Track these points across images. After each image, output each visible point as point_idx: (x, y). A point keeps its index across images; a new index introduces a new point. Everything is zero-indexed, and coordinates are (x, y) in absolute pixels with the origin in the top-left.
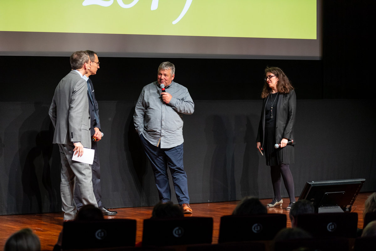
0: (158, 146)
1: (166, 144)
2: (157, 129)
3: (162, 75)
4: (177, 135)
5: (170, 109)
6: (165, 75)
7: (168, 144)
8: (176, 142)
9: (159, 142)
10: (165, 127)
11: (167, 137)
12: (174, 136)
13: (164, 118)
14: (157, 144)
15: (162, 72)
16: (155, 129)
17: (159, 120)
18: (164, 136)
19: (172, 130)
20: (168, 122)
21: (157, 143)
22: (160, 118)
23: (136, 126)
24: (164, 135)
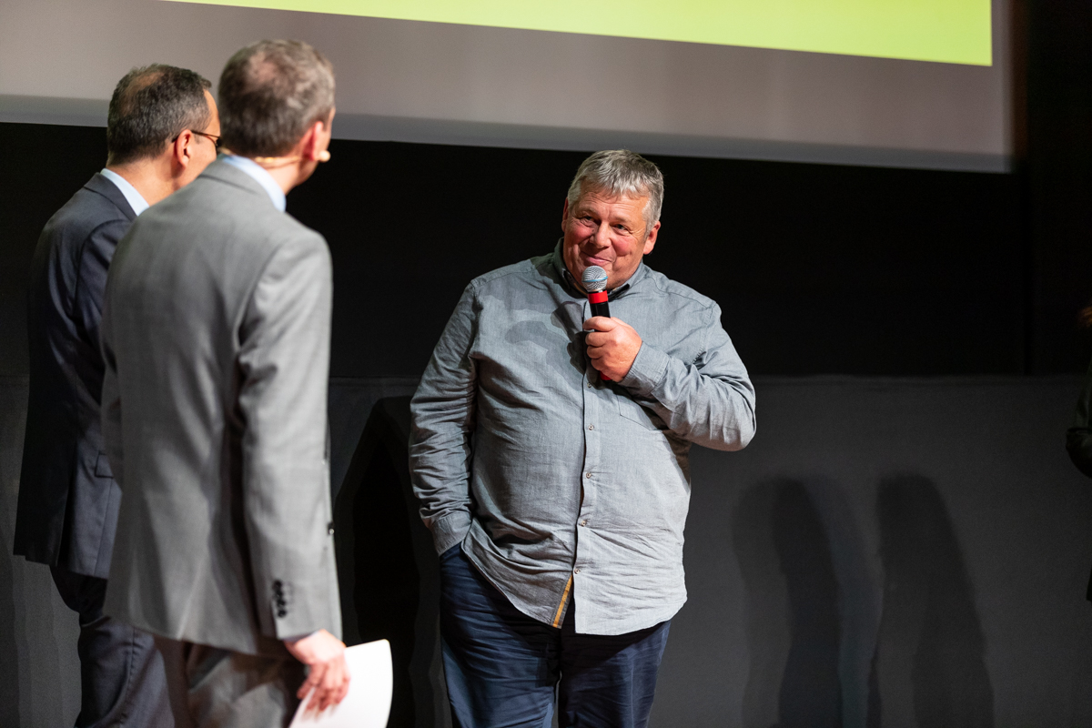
0: (556, 619)
1: (602, 609)
2: (550, 522)
3: (598, 222)
4: (657, 563)
5: (629, 411)
6: (618, 225)
7: (608, 611)
8: (649, 602)
9: (565, 597)
10: (597, 512)
11: (605, 569)
12: (641, 567)
13: (597, 461)
14: (554, 613)
15: (602, 207)
16: (538, 520)
17: (564, 474)
18: (592, 563)
19: (634, 530)
20: (616, 487)
21: (554, 604)
22: (574, 462)
23: (422, 496)
24: (595, 557)
